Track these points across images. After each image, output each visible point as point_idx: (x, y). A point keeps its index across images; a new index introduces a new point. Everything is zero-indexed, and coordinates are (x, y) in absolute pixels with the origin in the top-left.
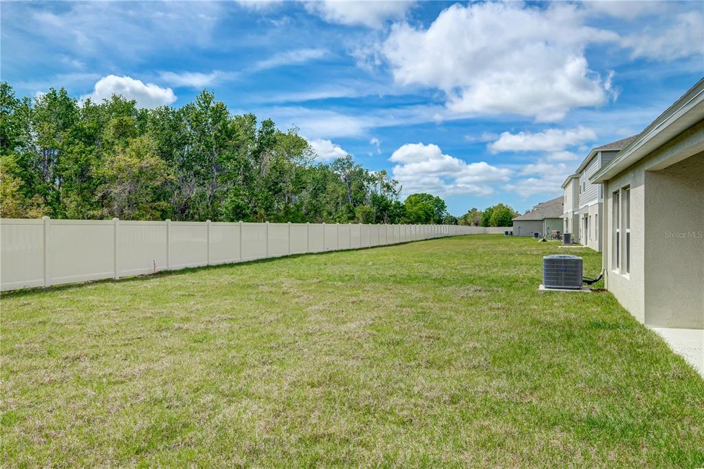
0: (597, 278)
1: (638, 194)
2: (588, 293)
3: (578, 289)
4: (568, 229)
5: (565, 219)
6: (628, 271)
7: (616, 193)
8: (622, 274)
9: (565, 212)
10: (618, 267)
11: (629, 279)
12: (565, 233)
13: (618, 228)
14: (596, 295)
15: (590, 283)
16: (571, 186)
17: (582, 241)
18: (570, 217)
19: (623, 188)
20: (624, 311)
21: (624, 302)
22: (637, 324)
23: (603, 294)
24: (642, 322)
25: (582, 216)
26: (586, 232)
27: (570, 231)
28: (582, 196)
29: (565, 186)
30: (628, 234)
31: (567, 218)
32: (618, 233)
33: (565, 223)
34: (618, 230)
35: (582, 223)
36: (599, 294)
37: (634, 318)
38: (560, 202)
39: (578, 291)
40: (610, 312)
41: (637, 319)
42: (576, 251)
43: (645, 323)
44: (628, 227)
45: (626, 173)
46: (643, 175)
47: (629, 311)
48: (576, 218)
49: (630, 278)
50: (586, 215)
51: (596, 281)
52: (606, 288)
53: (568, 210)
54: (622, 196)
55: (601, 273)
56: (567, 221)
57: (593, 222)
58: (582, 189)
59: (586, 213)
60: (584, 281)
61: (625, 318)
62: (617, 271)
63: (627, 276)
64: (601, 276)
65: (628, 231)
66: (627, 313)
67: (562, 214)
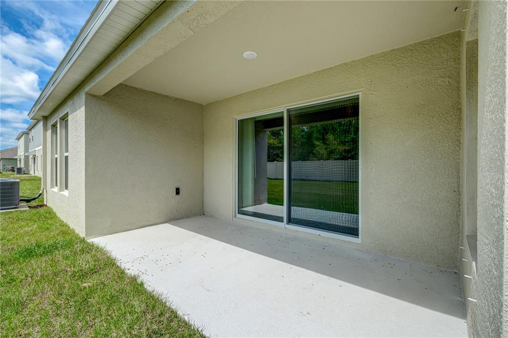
0: (37, 196)
1: (78, 116)
2: (26, 211)
3: (14, 208)
4: (22, 165)
5: (19, 159)
6: (67, 188)
7: (54, 126)
8: (60, 191)
9: (18, 155)
10: (56, 186)
11: (67, 196)
12: (18, 167)
13: (56, 154)
14: (34, 211)
15: (28, 201)
16: (23, 139)
17: (32, 172)
18: (22, 158)
19: (61, 119)
20: (63, 224)
21: (62, 216)
22: (77, 237)
23: (41, 210)
24: (82, 235)
25: (31, 157)
26: (34, 166)
27: (22, 166)
28: (31, 145)
29: (18, 139)
30: (67, 157)
31: (20, 159)
32: (56, 159)
33: (18, 162)
34: (56, 156)
35: (31, 161)
36: (37, 210)
37: (73, 231)
38: (15, 150)
39: (14, 210)
40: (48, 229)
41: (77, 231)
42: (25, 178)
43: (87, 235)
44: (67, 151)
45: (65, 103)
46: (84, 96)
47: (68, 224)
48: (27, 158)
49: (69, 194)
50: (34, 156)
51: (34, 199)
52: (45, 203)
53: (21, 153)
54: (60, 125)
55: (41, 192)
56: (20, 160)
57: (39, 160)
58: (31, 139)
59: (34, 154)
60: (21, 200)
61: (64, 233)
62: (56, 189)
63: (66, 193)
64: (40, 194)
65: (66, 154)
66: (66, 226)
67: (17, 155)
